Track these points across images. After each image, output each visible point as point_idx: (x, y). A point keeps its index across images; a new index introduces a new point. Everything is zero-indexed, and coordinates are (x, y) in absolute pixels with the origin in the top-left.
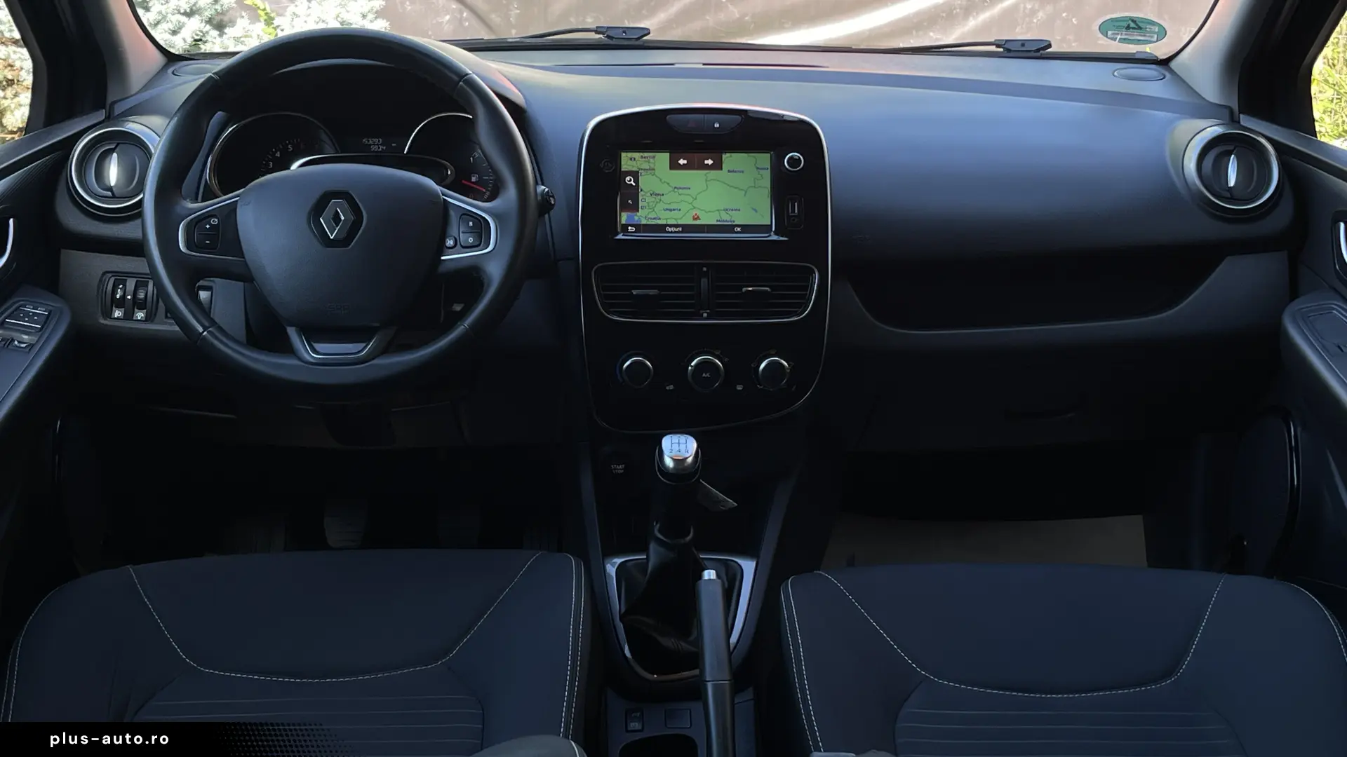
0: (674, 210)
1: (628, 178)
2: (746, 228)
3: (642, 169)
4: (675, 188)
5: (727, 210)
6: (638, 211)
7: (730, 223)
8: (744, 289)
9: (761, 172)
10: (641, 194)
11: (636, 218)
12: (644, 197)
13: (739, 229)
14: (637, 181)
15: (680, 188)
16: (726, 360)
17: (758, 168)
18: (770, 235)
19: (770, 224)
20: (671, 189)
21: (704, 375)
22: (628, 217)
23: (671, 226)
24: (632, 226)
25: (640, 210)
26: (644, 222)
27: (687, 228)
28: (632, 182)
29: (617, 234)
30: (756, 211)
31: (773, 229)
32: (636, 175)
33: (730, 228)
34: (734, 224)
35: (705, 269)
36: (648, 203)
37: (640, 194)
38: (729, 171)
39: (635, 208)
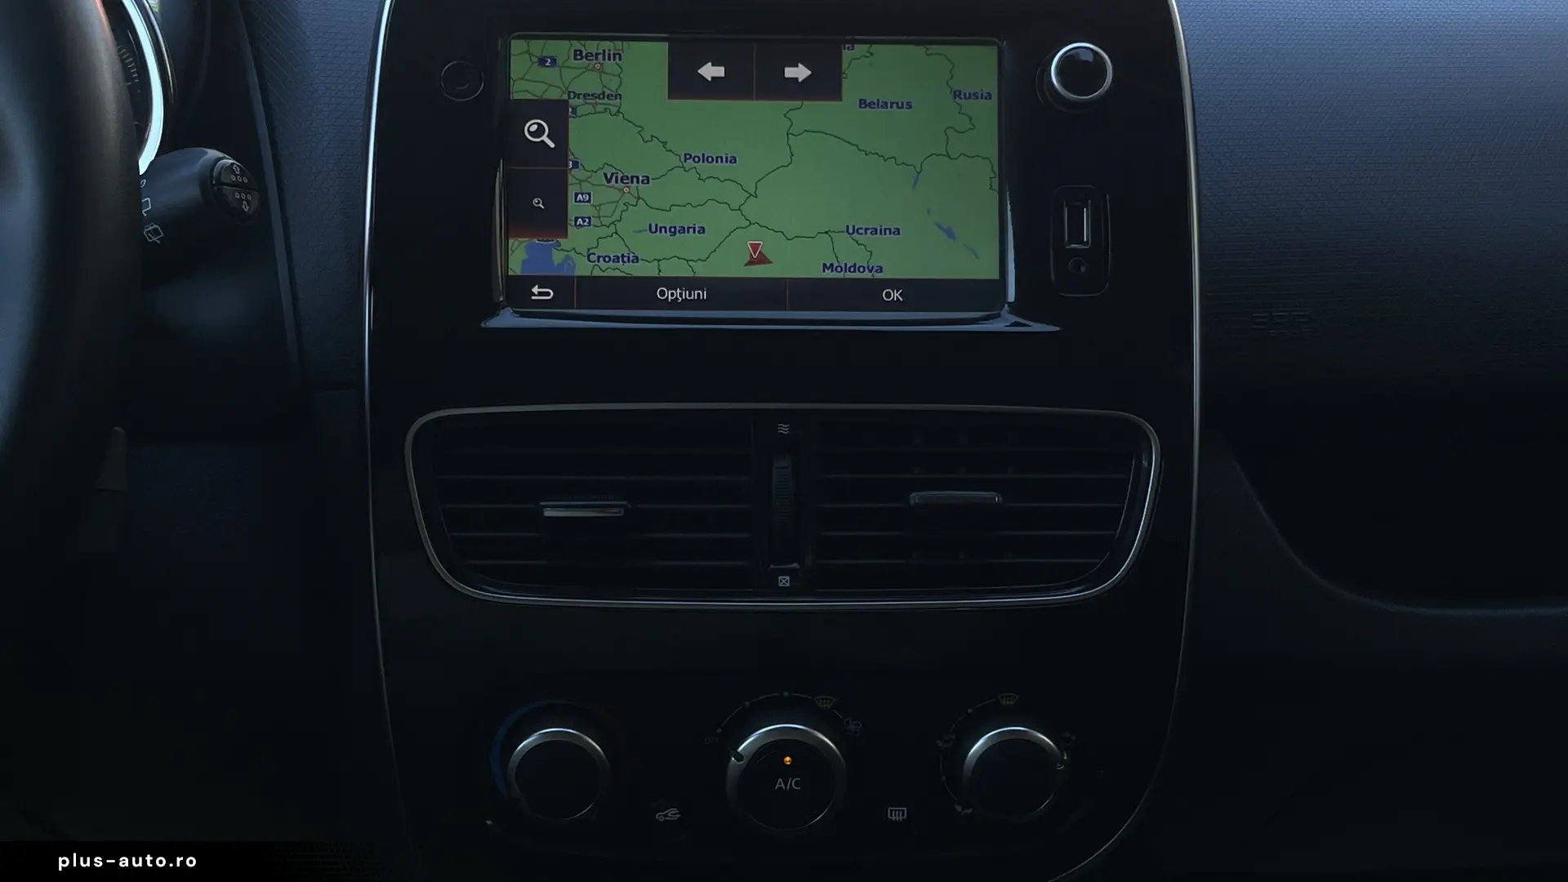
0: (683, 230)
1: (532, 126)
2: (920, 292)
3: (577, 96)
4: (688, 157)
5: (856, 231)
6: (564, 234)
7: (867, 275)
8: (915, 498)
9: (969, 105)
10: (574, 176)
11: (557, 257)
12: (586, 187)
13: (896, 295)
14: (560, 133)
15: (705, 159)
16: (852, 727)
17: (957, 94)
18: (998, 316)
19: (995, 275)
20: (676, 161)
21: (780, 784)
22: (529, 249)
23: (673, 283)
24: (543, 281)
25: (571, 230)
26: (583, 269)
27: (724, 291)
28: (545, 138)
29: (494, 311)
30: (950, 233)
31: (1011, 297)
32: (557, 113)
33: (865, 292)
34: (879, 276)
35: (784, 429)
36: (597, 207)
37: (571, 180)
38: (863, 103)
39: (554, 222)
